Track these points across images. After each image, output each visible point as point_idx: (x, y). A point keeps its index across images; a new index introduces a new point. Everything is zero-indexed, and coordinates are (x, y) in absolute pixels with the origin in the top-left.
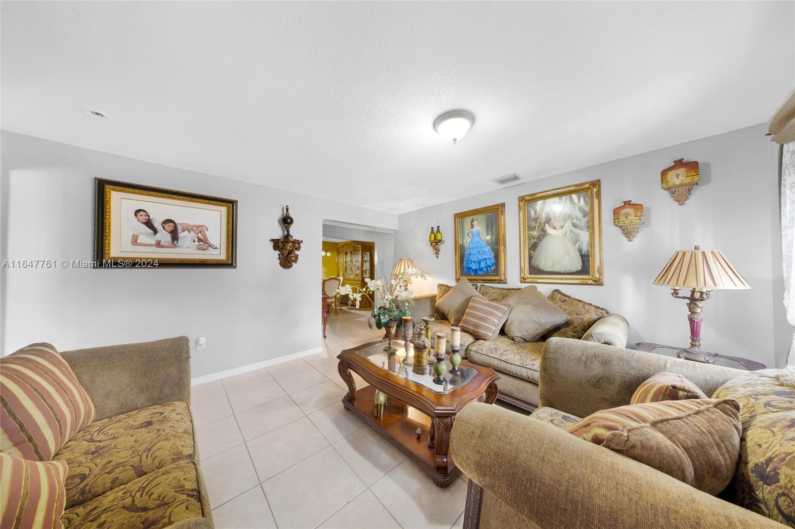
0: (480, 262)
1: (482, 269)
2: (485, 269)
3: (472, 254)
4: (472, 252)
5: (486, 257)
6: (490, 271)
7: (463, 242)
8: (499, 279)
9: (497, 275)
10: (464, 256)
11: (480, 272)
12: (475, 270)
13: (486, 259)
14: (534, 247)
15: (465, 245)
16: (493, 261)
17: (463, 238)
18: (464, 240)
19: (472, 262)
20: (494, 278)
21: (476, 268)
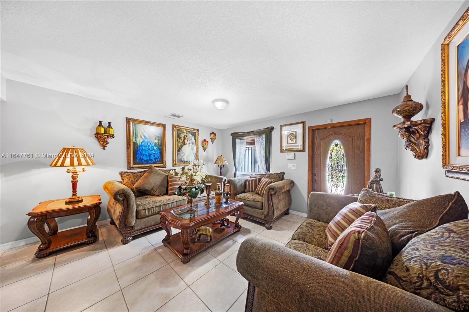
0: (150, 155)
1: (152, 159)
2: (154, 160)
3: (144, 150)
4: (144, 148)
5: (155, 153)
6: (157, 161)
7: (136, 140)
8: (163, 165)
9: (162, 163)
10: (137, 151)
11: (150, 162)
12: (146, 160)
13: (154, 154)
14: (179, 150)
15: (138, 143)
16: (159, 155)
17: (136, 138)
18: (137, 140)
19: (144, 155)
20: (159, 165)
21: (148, 159)
